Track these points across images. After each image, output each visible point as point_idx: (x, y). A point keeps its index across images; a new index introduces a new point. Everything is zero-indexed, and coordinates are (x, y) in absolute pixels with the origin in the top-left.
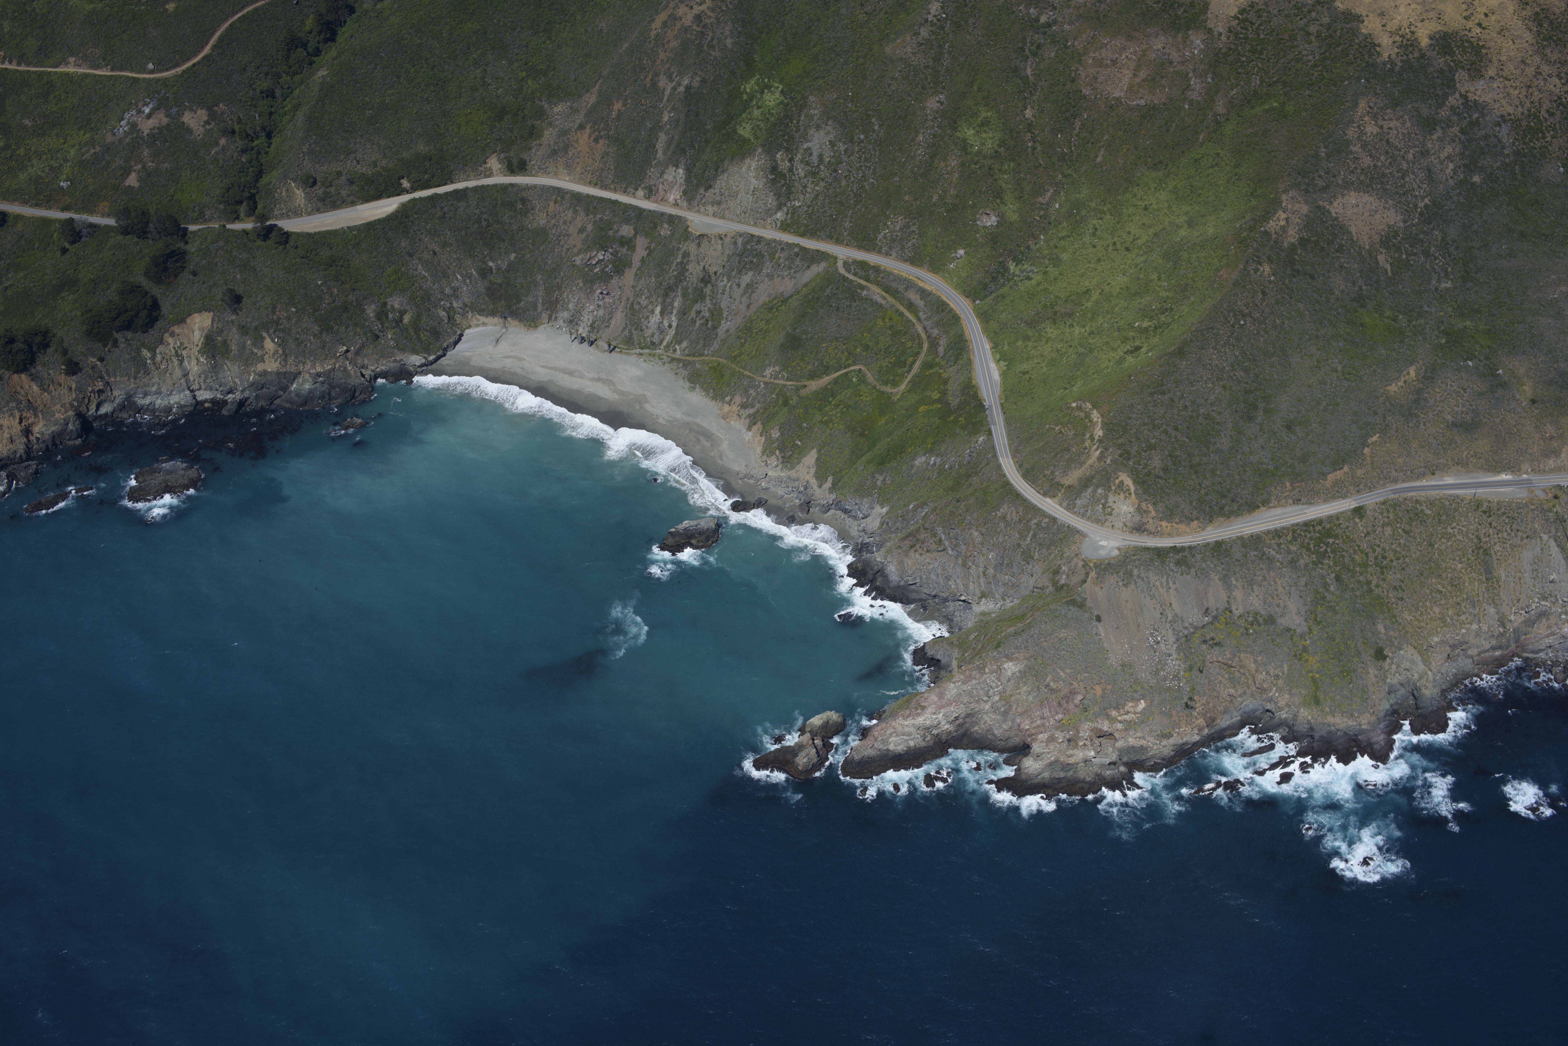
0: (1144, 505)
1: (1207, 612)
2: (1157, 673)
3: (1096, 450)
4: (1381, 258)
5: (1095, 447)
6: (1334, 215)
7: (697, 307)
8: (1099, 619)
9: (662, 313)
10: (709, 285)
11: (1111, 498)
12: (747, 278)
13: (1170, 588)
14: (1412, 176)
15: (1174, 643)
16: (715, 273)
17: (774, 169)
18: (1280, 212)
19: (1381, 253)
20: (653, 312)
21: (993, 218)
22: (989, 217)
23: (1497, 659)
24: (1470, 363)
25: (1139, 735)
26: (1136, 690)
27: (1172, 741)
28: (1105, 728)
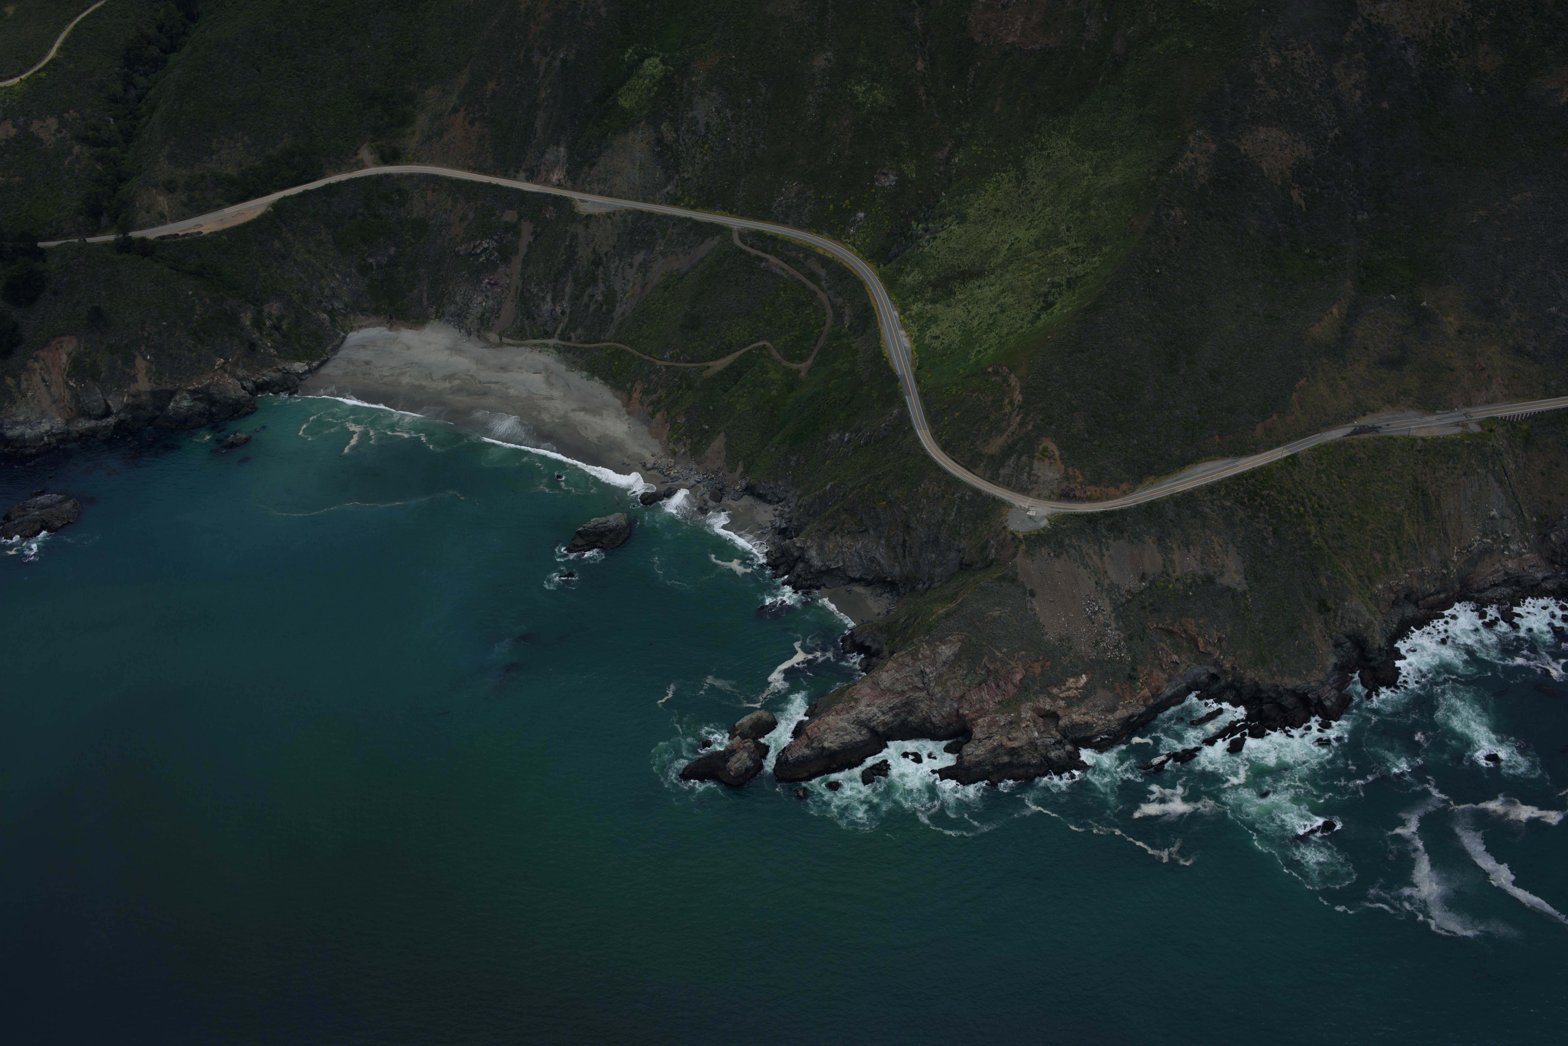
0: (1070, 470)
1: (1143, 578)
2: (1097, 643)
3: (1017, 415)
4: (1295, 194)
5: (1015, 413)
6: (1243, 152)
7: (589, 291)
8: (1032, 594)
9: (554, 301)
10: (601, 268)
11: (1036, 465)
12: (639, 258)
13: (1103, 555)
14: (1319, 106)
15: (1112, 612)
16: (606, 254)
17: (659, 141)
18: (1188, 153)
19: (1294, 188)
20: (544, 298)
21: (891, 178)
22: (887, 177)
23: (1441, 601)
24: (1394, 297)
25: (1083, 711)
26: (1076, 665)
27: (1117, 714)
28: (1048, 707)
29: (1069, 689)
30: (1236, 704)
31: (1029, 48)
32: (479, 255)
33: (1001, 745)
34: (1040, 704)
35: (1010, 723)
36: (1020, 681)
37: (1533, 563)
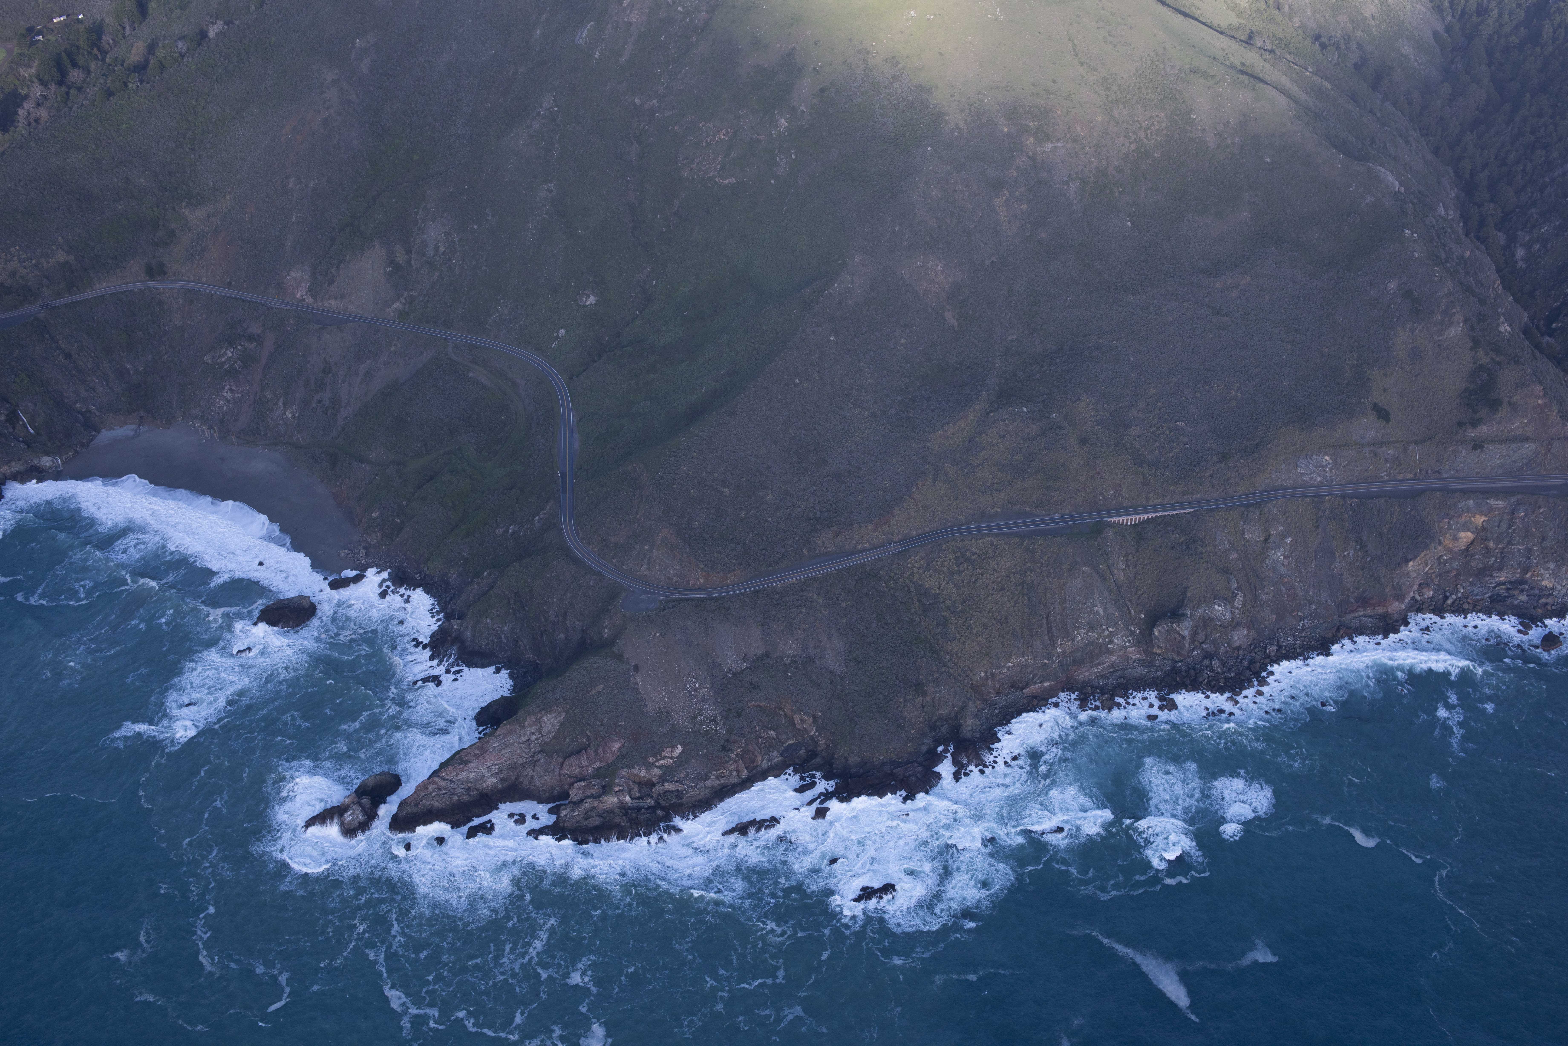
0: (685, 558)
2: (695, 717)
4: (948, 315)
6: (900, 276)
7: (317, 397)
8: (636, 669)
10: (330, 375)
11: (655, 553)
12: (363, 368)
14: (978, 235)
15: (712, 689)
16: (336, 364)
17: (391, 261)
18: (845, 276)
19: (948, 310)
21: (592, 298)
22: (588, 297)
23: (1045, 690)
24: (1025, 410)
25: (676, 779)
26: (673, 736)
27: (709, 783)
28: (643, 774)
29: (664, 758)
30: (827, 778)
31: (727, 181)
32: (225, 363)
33: (594, 808)
34: (636, 772)
35: (604, 787)
36: (619, 749)
37: (1137, 656)
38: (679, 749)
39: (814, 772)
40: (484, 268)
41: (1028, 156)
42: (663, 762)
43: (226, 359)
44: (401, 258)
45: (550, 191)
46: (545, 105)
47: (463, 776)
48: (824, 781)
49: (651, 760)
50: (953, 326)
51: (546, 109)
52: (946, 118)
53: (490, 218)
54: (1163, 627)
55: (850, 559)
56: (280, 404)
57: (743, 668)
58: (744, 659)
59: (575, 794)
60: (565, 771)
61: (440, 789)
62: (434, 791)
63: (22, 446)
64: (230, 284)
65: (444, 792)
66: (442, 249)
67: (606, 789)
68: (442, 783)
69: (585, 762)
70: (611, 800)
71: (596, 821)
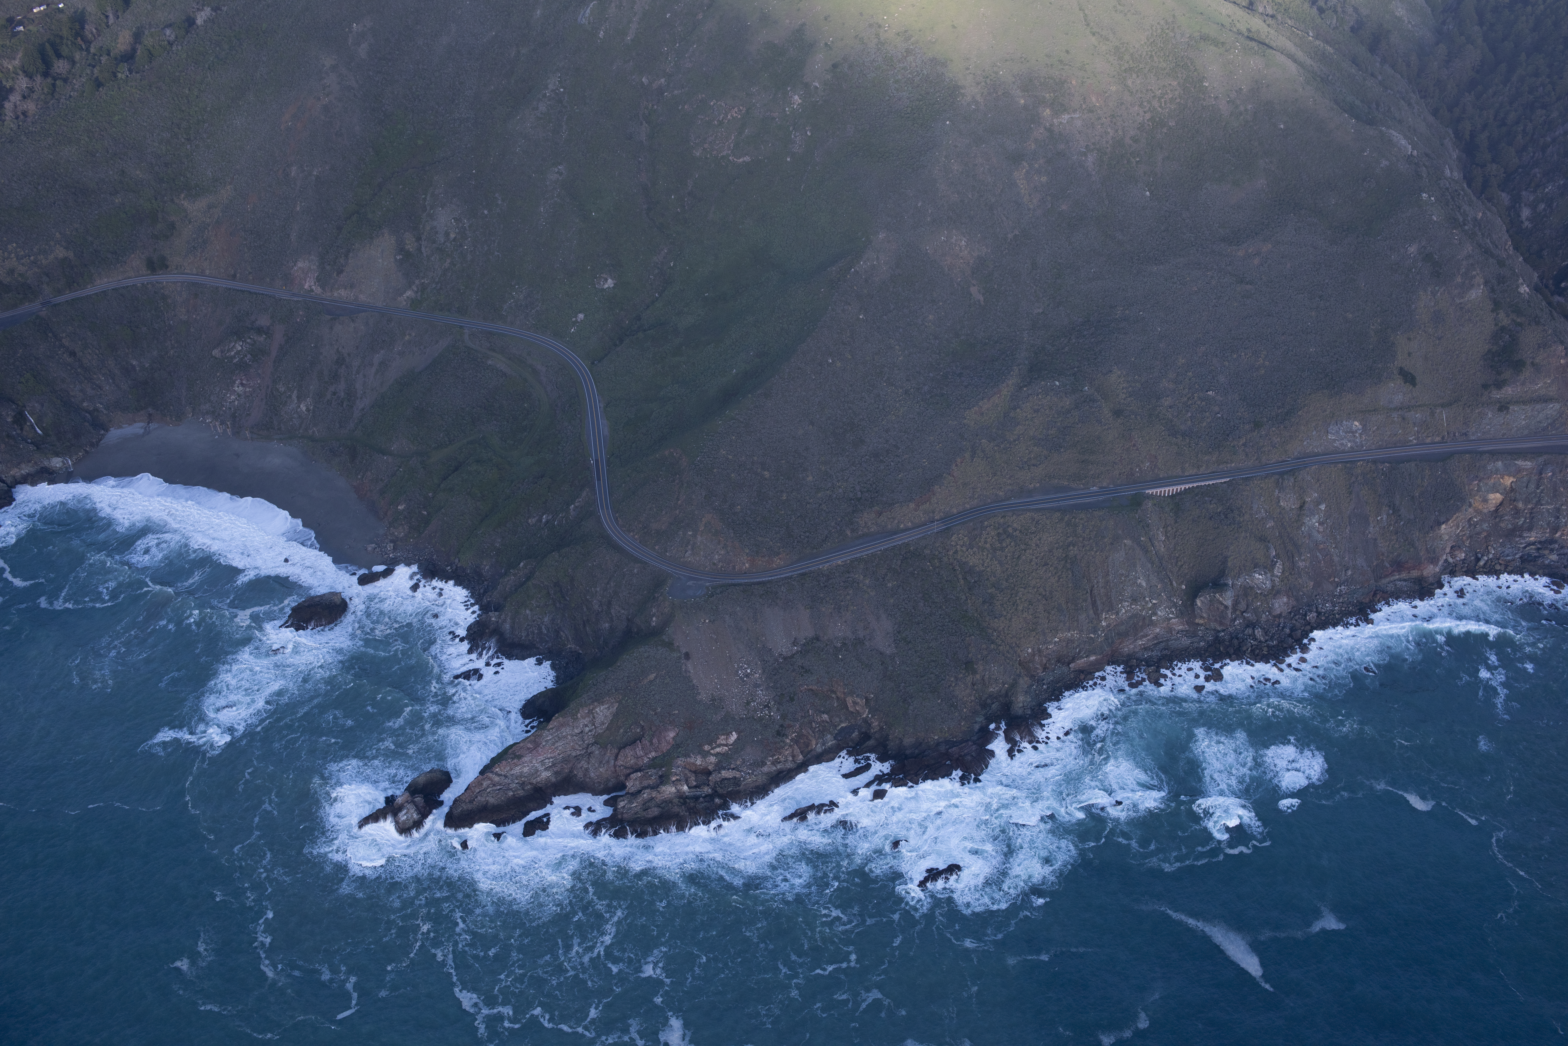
0: (730, 543)
2: (748, 703)
4: (974, 290)
6: (924, 252)
7: (332, 388)
8: (687, 657)
9: (298, 397)
10: (343, 367)
11: (699, 539)
12: (379, 357)
13: (757, 621)
14: (999, 209)
15: (764, 674)
16: (349, 355)
18: (870, 253)
19: (973, 284)
21: (610, 281)
22: (606, 280)
23: (1092, 664)
24: (1057, 383)
25: (732, 766)
26: (727, 723)
27: (765, 769)
28: (699, 762)
29: (719, 746)
30: (882, 759)
31: (741, 160)
32: (234, 357)
33: (652, 798)
34: (692, 761)
35: (661, 777)
36: (673, 738)
37: (1181, 627)
38: (734, 736)
39: (868, 755)
40: (496, 253)
41: (1045, 128)
42: (718, 750)
43: (236, 353)
44: (411, 246)
45: (561, 174)
46: (551, 86)
47: (517, 770)
48: (878, 763)
49: (707, 748)
50: (979, 301)
51: (552, 91)
52: (963, 91)
53: (500, 202)
54: (1206, 598)
55: (893, 539)
56: (294, 396)
57: (794, 652)
58: (794, 643)
59: (632, 785)
60: (620, 763)
61: (494, 785)
62: (488, 787)
63: (32, 447)
64: (234, 276)
65: (499, 787)
66: (452, 236)
67: (663, 779)
68: (497, 779)
69: (640, 753)
70: (669, 790)
71: (655, 812)
